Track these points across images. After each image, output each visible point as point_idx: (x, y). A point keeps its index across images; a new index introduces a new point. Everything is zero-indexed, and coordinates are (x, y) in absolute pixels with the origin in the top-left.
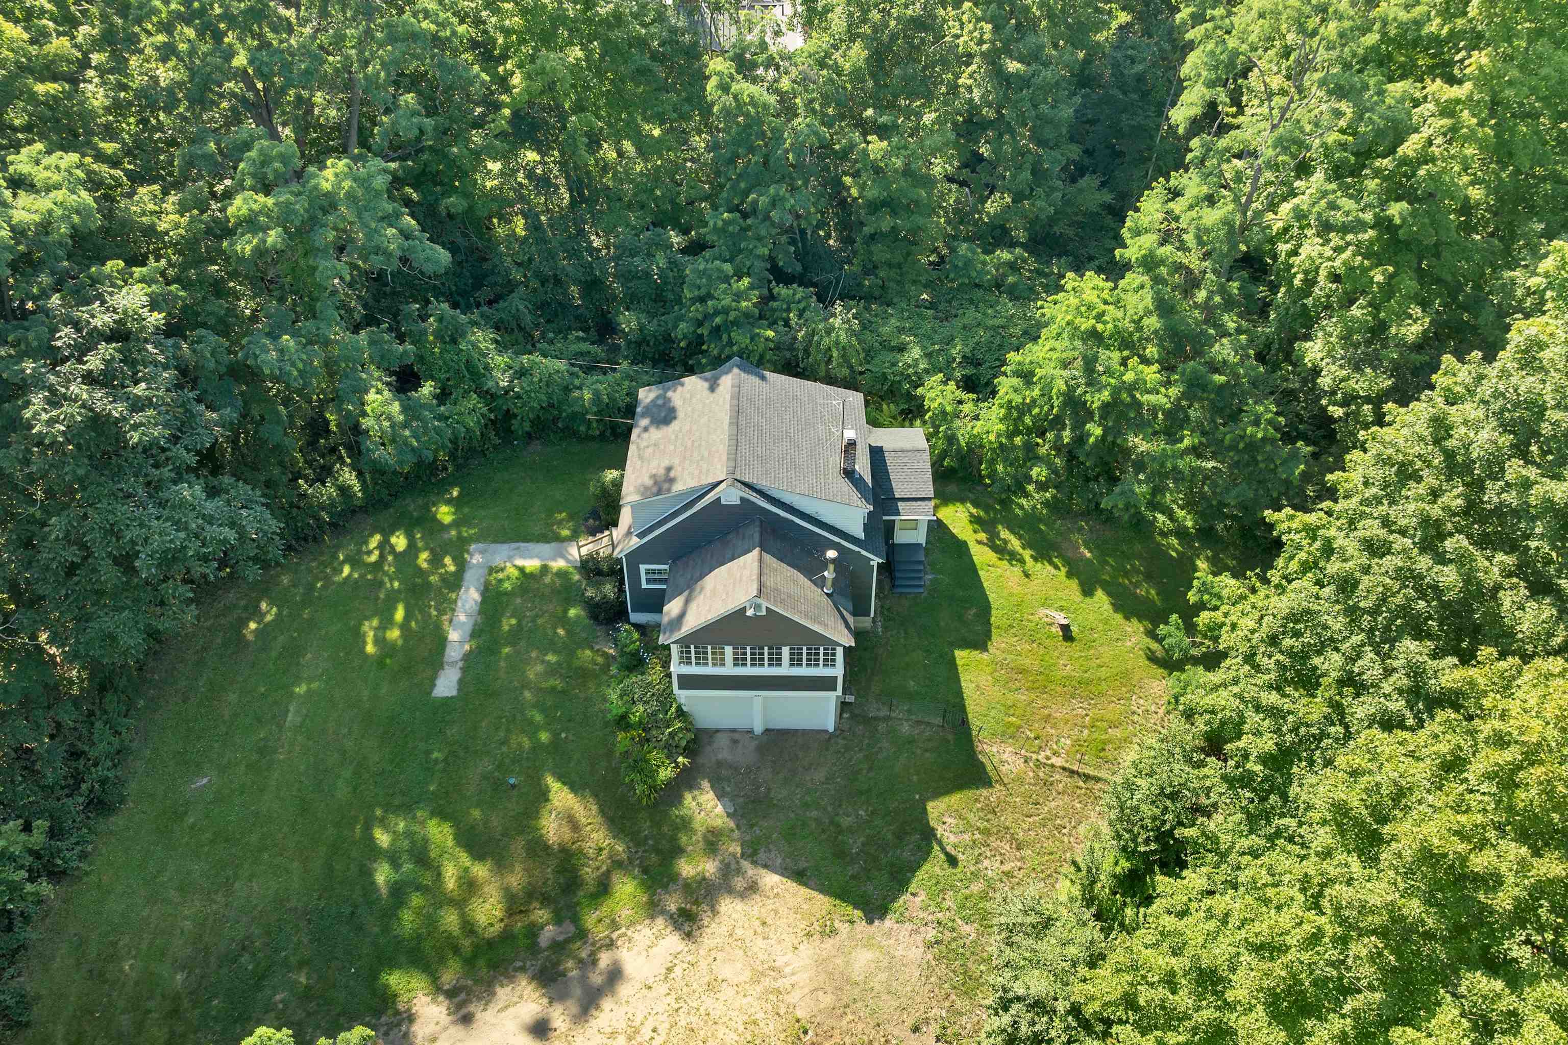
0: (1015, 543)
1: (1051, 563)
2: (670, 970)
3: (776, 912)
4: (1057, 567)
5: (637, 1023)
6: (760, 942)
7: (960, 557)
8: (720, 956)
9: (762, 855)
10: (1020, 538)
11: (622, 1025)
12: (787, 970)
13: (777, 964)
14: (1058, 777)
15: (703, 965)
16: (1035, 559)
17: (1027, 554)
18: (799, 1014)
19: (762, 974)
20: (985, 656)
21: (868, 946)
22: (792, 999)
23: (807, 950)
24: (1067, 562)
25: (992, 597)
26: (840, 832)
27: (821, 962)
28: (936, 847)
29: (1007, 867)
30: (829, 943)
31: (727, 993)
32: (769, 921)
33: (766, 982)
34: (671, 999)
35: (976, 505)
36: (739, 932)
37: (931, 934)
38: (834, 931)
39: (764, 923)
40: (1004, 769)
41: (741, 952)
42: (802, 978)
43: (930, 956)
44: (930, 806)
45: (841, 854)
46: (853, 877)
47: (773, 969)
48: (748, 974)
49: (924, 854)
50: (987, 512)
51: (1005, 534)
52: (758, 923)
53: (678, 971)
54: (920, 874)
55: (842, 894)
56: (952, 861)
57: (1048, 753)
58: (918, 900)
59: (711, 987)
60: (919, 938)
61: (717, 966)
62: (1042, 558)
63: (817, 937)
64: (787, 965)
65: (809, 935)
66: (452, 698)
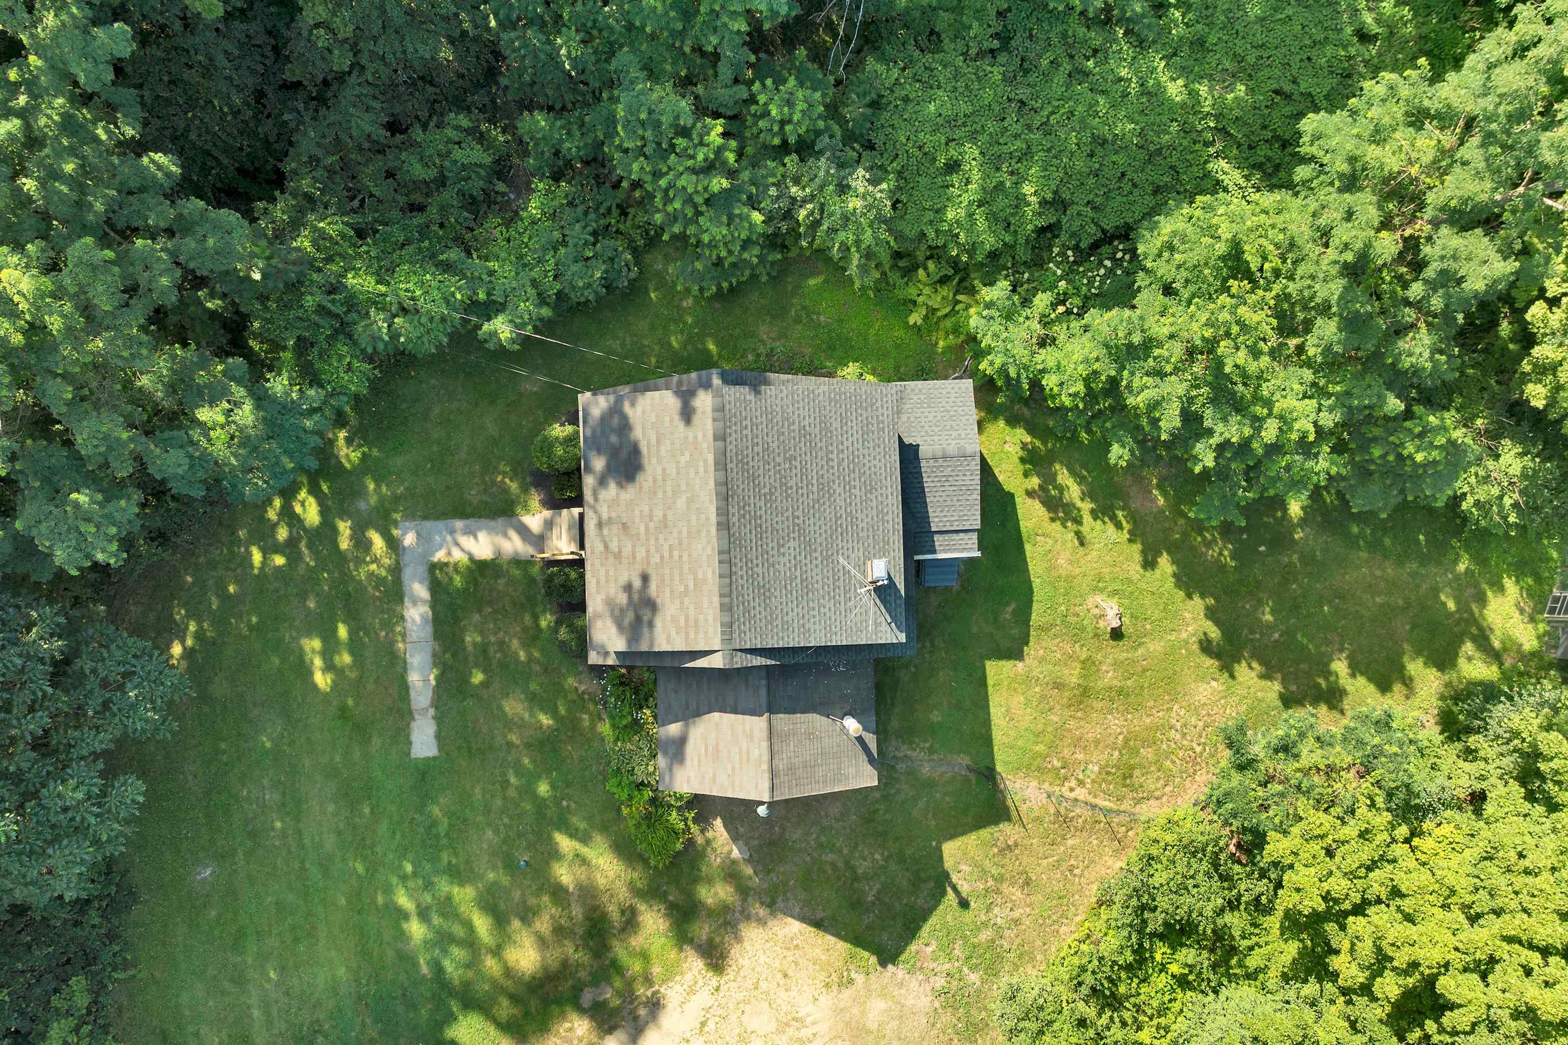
0: (1074, 491)
1: (1113, 518)
2: (703, 1024)
3: (796, 964)
4: (1119, 526)
6: (783, 994)
7: (1003, 525)
8: (747, 1008)
9: (780, 904)
10: (1081, 480)
12: (809, 1020)
13: (800, 1015)
14: (1078, 811)
15: (733, 1018)
16: (1094, 514)
17: (1086, 507)
19: (787, 1025)
20: (1020, 665)
21: (882, 996)
23: (825, 1000)
24: (1133, 518)
25: (1036, 582)
26: (856, 878)
27: (839, 1012)
28: (949, 889)
29: (1016, 914)
30: (847, 993)
32: (791, 974)
33: (790, 1031)
35: (1031, 431)
36: (763, 985)
37: (940, 982)
38: (851, 981)
39: (786, 976)
40: (1023, 808)
41: (765, 1005)
42: (822, 1028)
43: (937, 1005)
44: (948, 846)
45: (856, 904)
46: (869, 928)
47: (796, 1019)
48: (773, 1026)
49: (938, 895)
50: (1045, 443)
51: (1064, 477)
52: (780, 975)
53: (711, 1025)
54: (934, 921)
55: (858, 941)
56: (964, 904)
57: (1073, 783)
58: (929, 949)
60: (928, 987)
61: (745, 1018)
62: (1104, 512)
63: (835, 988)
64: (808, 1015)
65: (827, 985)
66: (435, 758)
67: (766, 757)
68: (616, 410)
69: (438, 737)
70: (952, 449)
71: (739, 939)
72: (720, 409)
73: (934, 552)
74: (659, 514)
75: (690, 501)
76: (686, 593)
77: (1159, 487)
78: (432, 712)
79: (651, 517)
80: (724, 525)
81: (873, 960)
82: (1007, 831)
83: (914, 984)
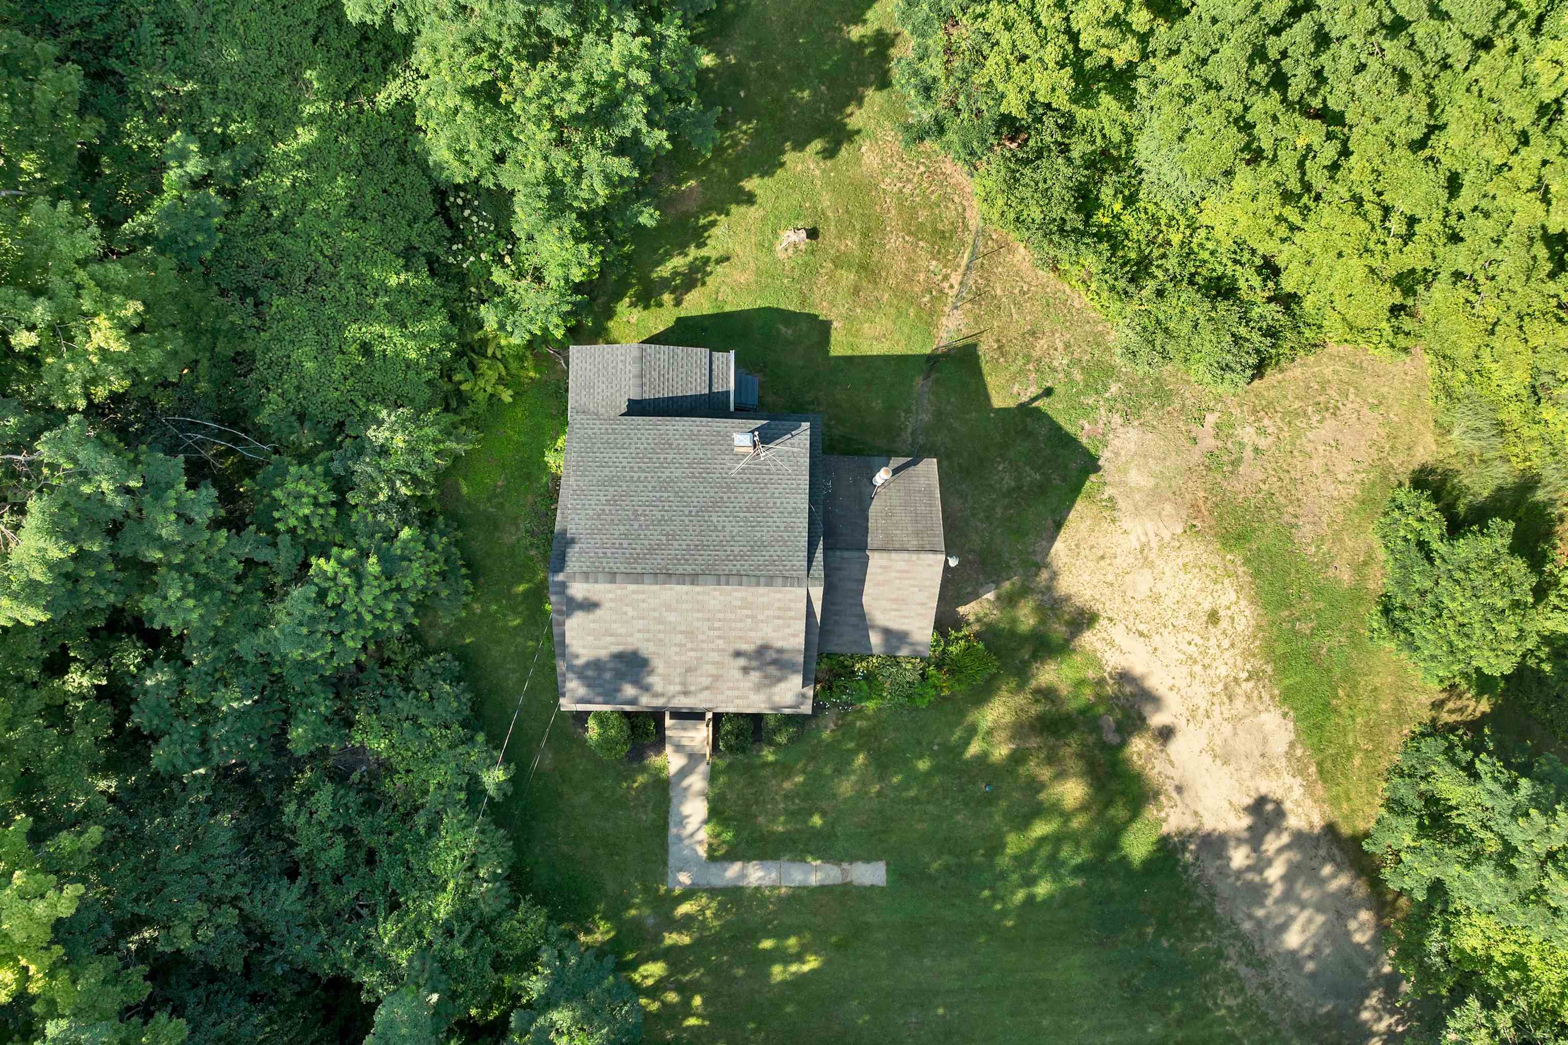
0: (678, 262)
1: (706, 228)
2: (1141, 634)
3: (1092, 547)
4: (713, 224)
5: (1183, 657)
6: (1118, 561)
7: (704, 329)
8: (1129, 594)
9: (1038, 558)
10: (669, 255)
11: (1185, 670)
12: (1143, 539)
13: (1138, 547)
14: (971, 282)
15: (1137, 607)
16: (701, 245)
17: (693, 252)
18: (1179, 530)
19: (1146, 559)
20: (835, 324)
21: (1126, 472)
22: (1167, 535)
23: (1127, 523)
24: (706, 210)
25: (760, 303)
26: (1019, 488)
27: (1137, 512)
28: (1035, 404)
29: (1060, 346)
30: (1121, 503)
31: (1161, 588)
32: (1101, 553)
33: (1152, 556)
34: (1165, 632)
35: (619, 297)
36: (1110, 578)
37: (1117, 419)
38: (1111, 499)
39: (1103, 557)
40: (965, 331)
41: (1127, 577)
42: (1150, 526)
43: (1136, 423)
44: (997, 402)
45: (1042, 489)
46: (1064, 480)
47: (1142, 551)
48: (1147, 572)
49: (1038, 414)
50: (631, 286)
51: (664, 270)
52: (1102, 563)
53: (1142, 627)
54: (1061, 421)
55: (1076, 490)
56: (1048, 392)
57: (946, 285)
58: (1087, 426)
59: (1156, 599)
60: (1121, 430)
61: (1139, 597)
62: (699, 236)
63: (1116, 514)
64: (1139, 539)
65: (1113, 521)
66: (888, 864)
67: (906, 555)
68: (581, 673)
69: (868, 860)
70: (634, 369)
71: (1068, 598)
72: (586, 576)
73: (728, 392)
74: (680, 638)
75: (669, 608)
76: (753, 617)
77: (679, 184)
78: (845, 865)
79: (680, 645)
80: (693, 578)
81: (1093, 477)
82: (986, 348)
83: (1116, 442)
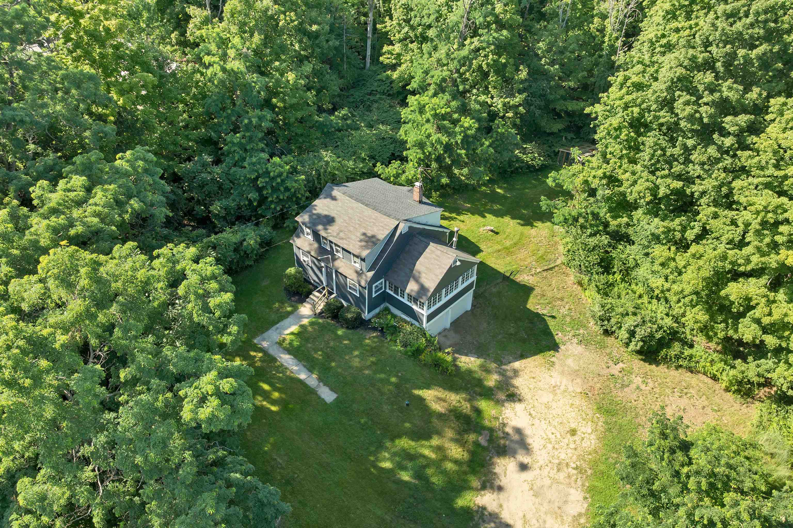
1: (463, 214)
2: (530, 414)
3: (531, 372)
4: (466, 214)
5: (545, 437)
6: (540, 384)
8: (536, 397)
11: (543, 442)
12: (558, 384)
13: (554, 385)
14: (544, 274)
15: (536, 404)
17: (454, 215)
18: (579, 390)
19: (554, 391)
20: (484, 252)
21: (567, 358)
22: (571, 389)
23: (554, 374)
24: (467, 211)
26: (515, 335)
27: (563, 373)
28: (544, 317)
29: (567, 308)
30: (557, 366)
31: (554, 405)
32: (533, 376)
33: (558, 391)
34: (543, 422)
36: (531, 386)
37: (575, 340)
38: (553, 363)
39: (534, 378)
40: (531, 283)
41: (540, 391)
42: (565, 382)
43: (583, 346)
44: (528, 306)
45: (524, 341)
46: (536, 344)
47: (554, 387)
48: (551, 395)
49: (543, 320)
52: (531, 379)
53: (532, 412)
54: (551, 328)
56: (554, 317)
57: (534, 269)
58: (560, 335)
59: (548, 407)
60: (575, 345)
61: (540, 401)
62: (459, 214)
63: (551, 368)
64: (556, 382)
65: (549, 369)
66: (337, 397)
69: (332, 390)
77: (465, 202)
78: (322, 383)
81: (552, 352)
82: (537, 291)
83: (570, 347)
